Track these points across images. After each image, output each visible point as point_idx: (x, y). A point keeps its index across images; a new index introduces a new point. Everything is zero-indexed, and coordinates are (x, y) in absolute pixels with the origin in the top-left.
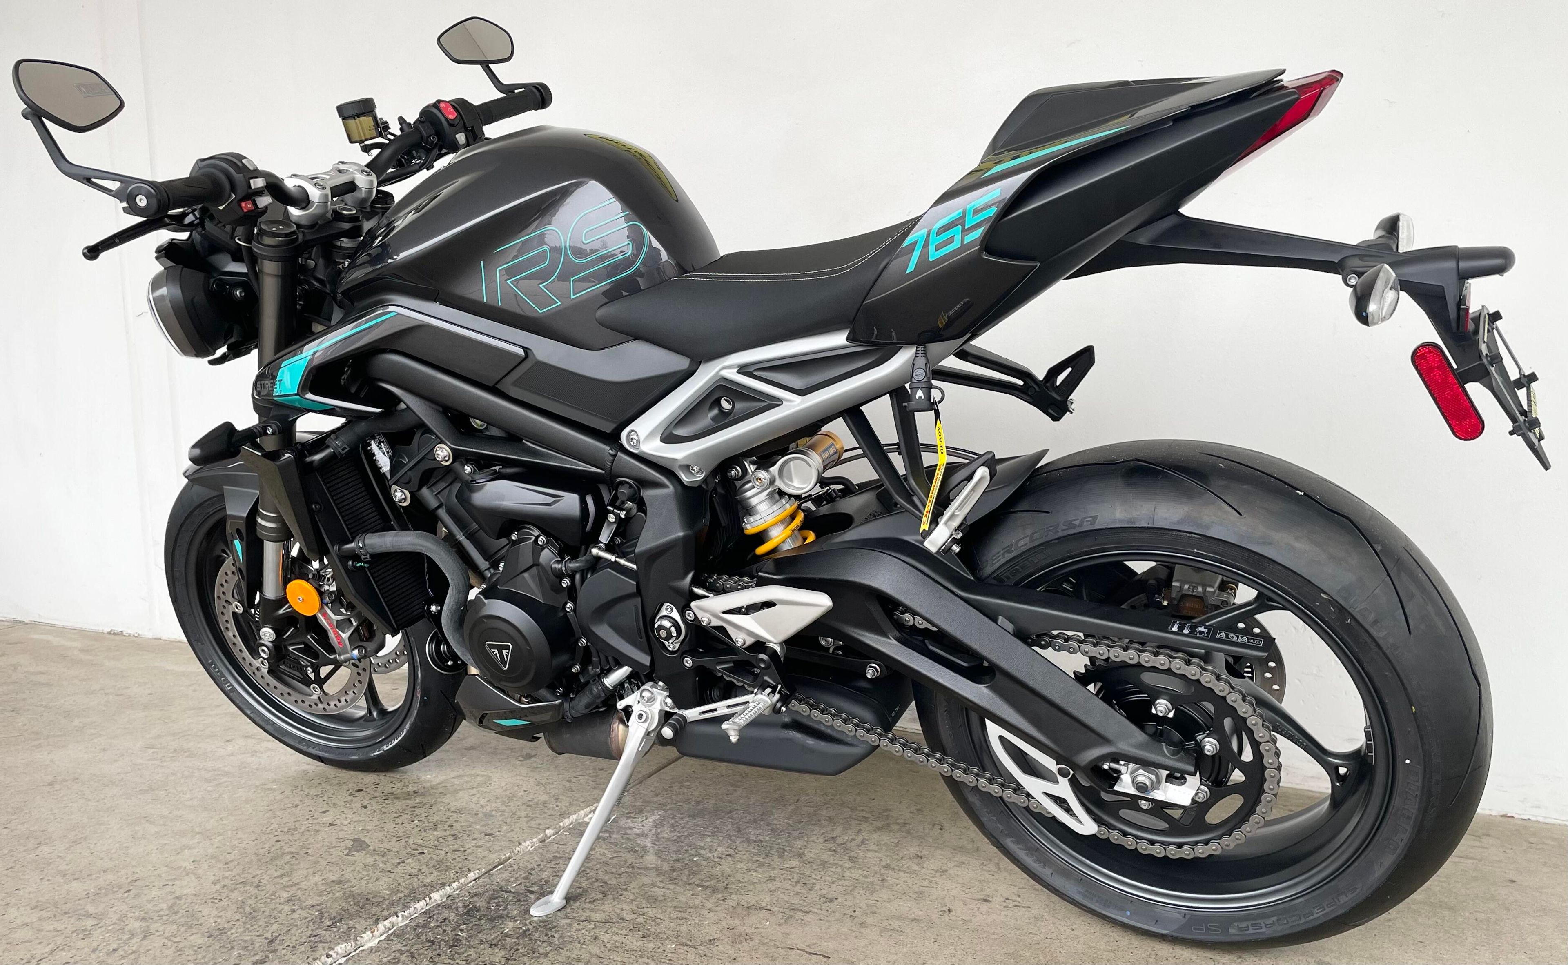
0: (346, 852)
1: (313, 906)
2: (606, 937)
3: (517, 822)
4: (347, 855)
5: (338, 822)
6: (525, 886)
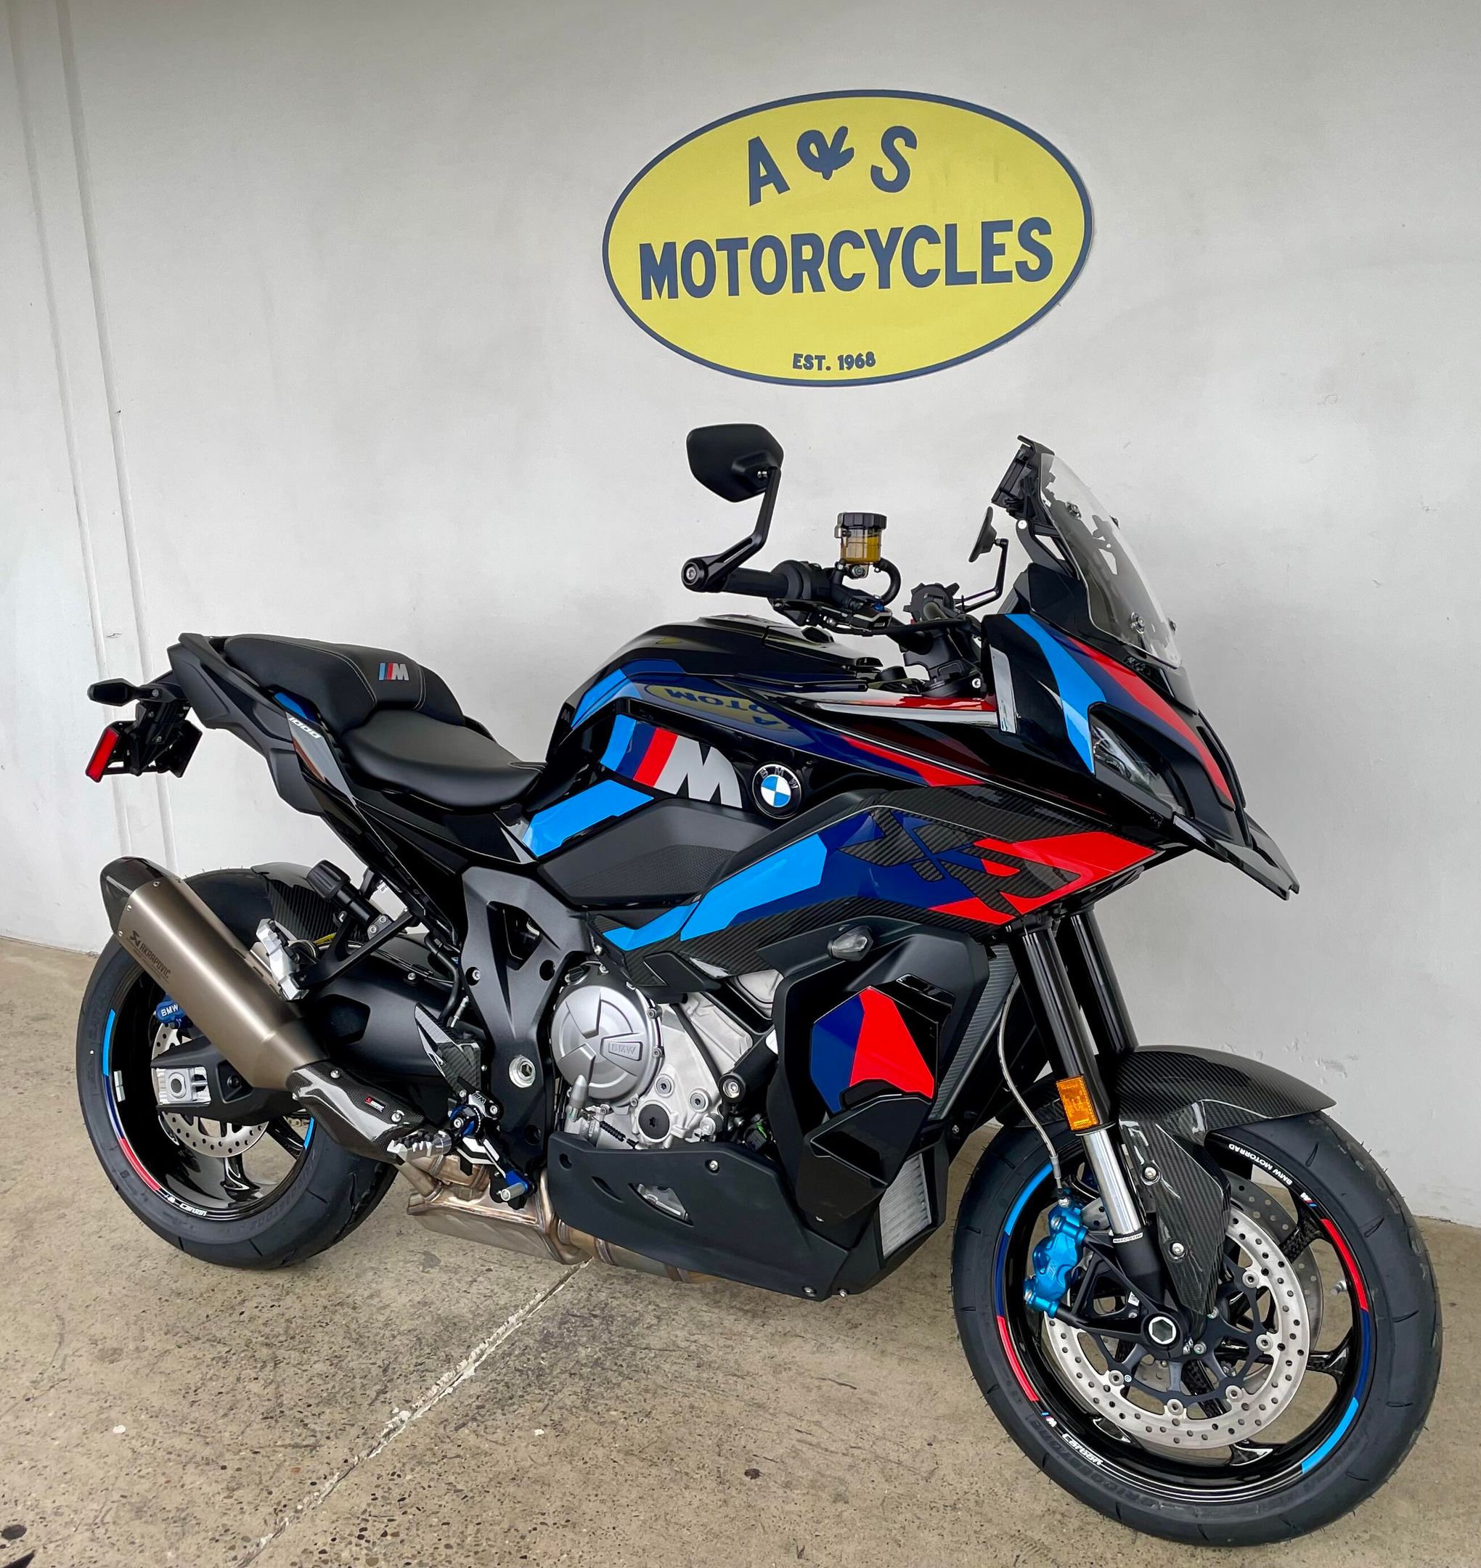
0: (421, 1268)
1: (410, 1332)
4: (423, 1271)
6: (589, 1309)
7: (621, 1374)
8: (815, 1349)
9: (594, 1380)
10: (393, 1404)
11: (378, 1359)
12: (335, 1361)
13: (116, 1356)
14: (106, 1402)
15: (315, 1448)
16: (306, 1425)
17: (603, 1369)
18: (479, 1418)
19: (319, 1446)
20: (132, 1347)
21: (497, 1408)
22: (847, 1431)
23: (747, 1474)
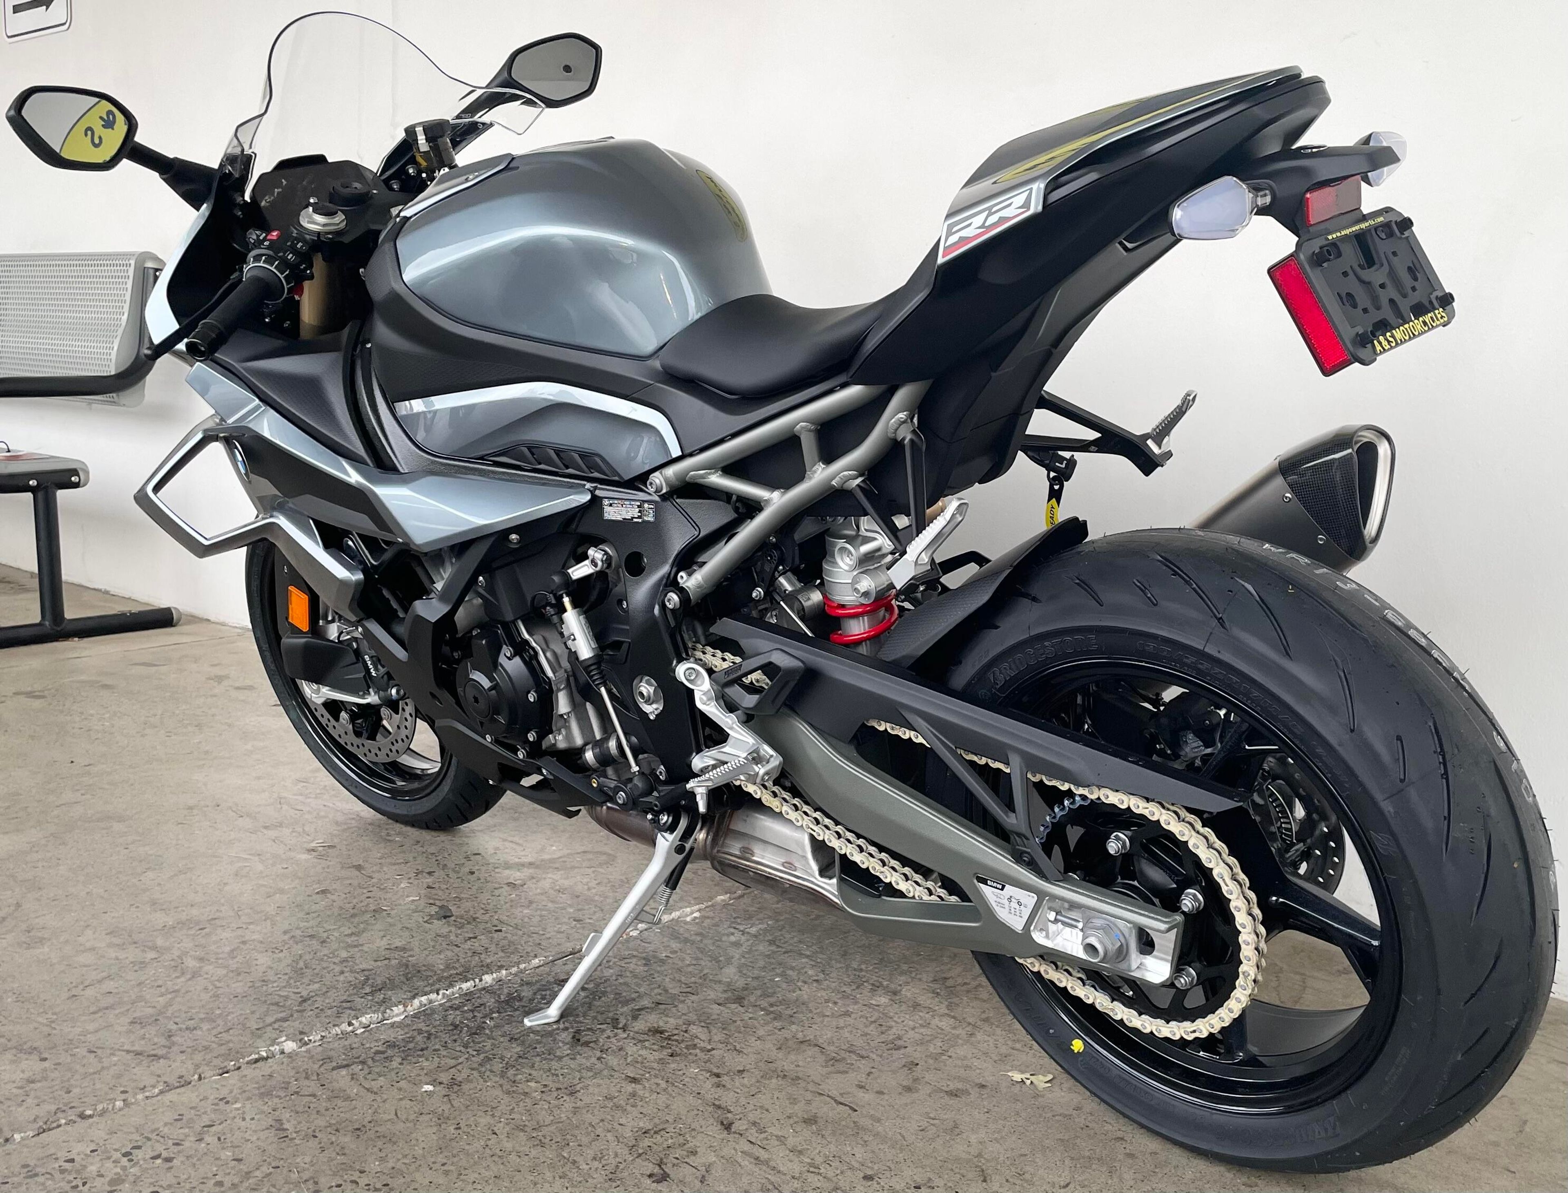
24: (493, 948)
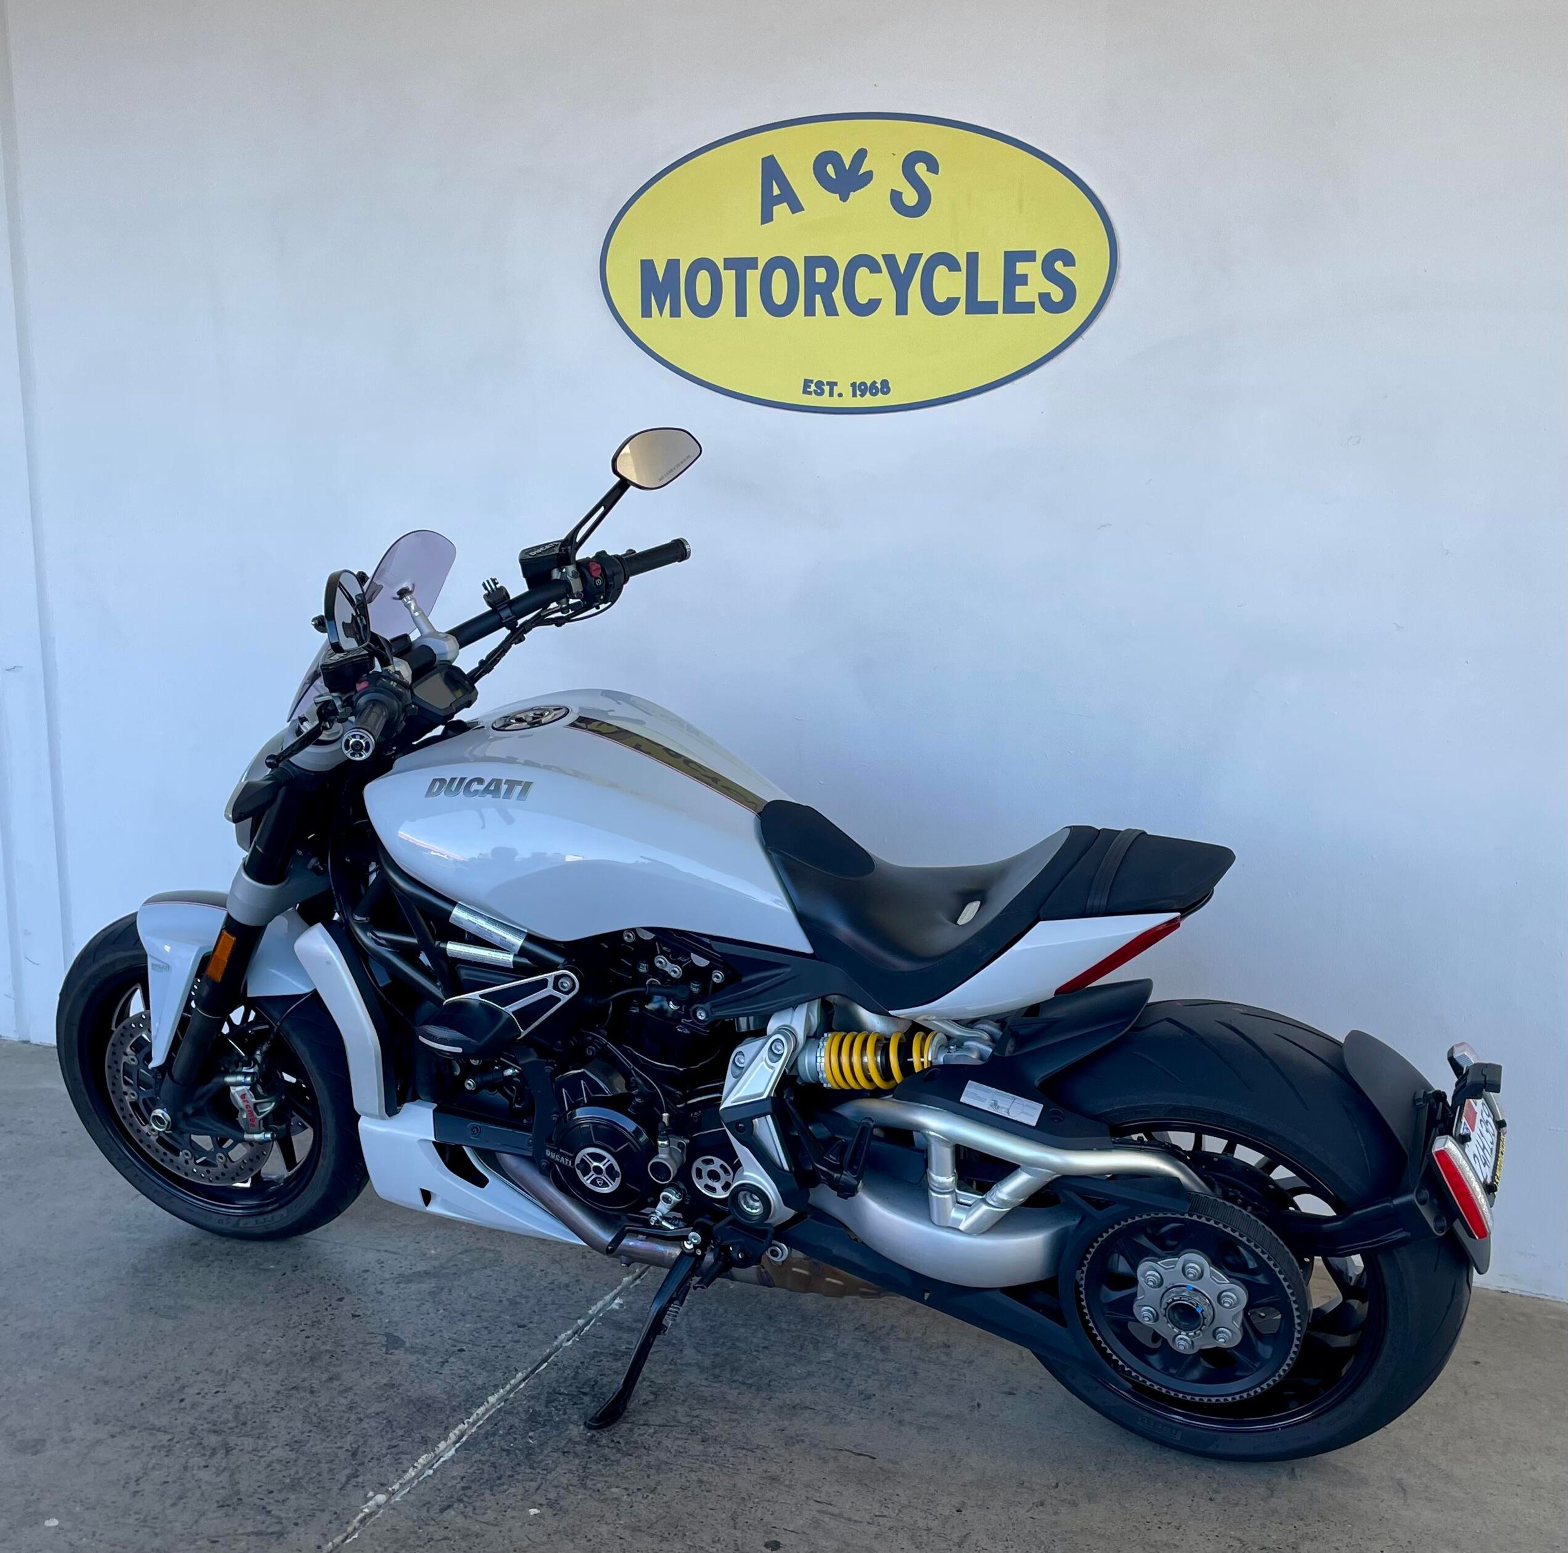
0: (384, 1349)
1: (377, 1414)
2: (667, 1443)
3: (545, 1311)
4: (387, 1353)
5: (361, 1314)
6: (577, 1387)
7: (619, 1450)
8: (828, 1421)
9: (590, 1457)
10: (367, 1488)
11: (345, 1442)
12: (295, 1445)
13: (39, 1447)
14: (33, 1494)
15: (282, 1535)
16: (269, 1512)
17: (599, 1446)
18: (466, 1499)
19: (287, 1533)
20: (56, 1438)
21: (485, 1489)
22: (870, 1499)
23: (766, 1545)
24: (472, 1369)
